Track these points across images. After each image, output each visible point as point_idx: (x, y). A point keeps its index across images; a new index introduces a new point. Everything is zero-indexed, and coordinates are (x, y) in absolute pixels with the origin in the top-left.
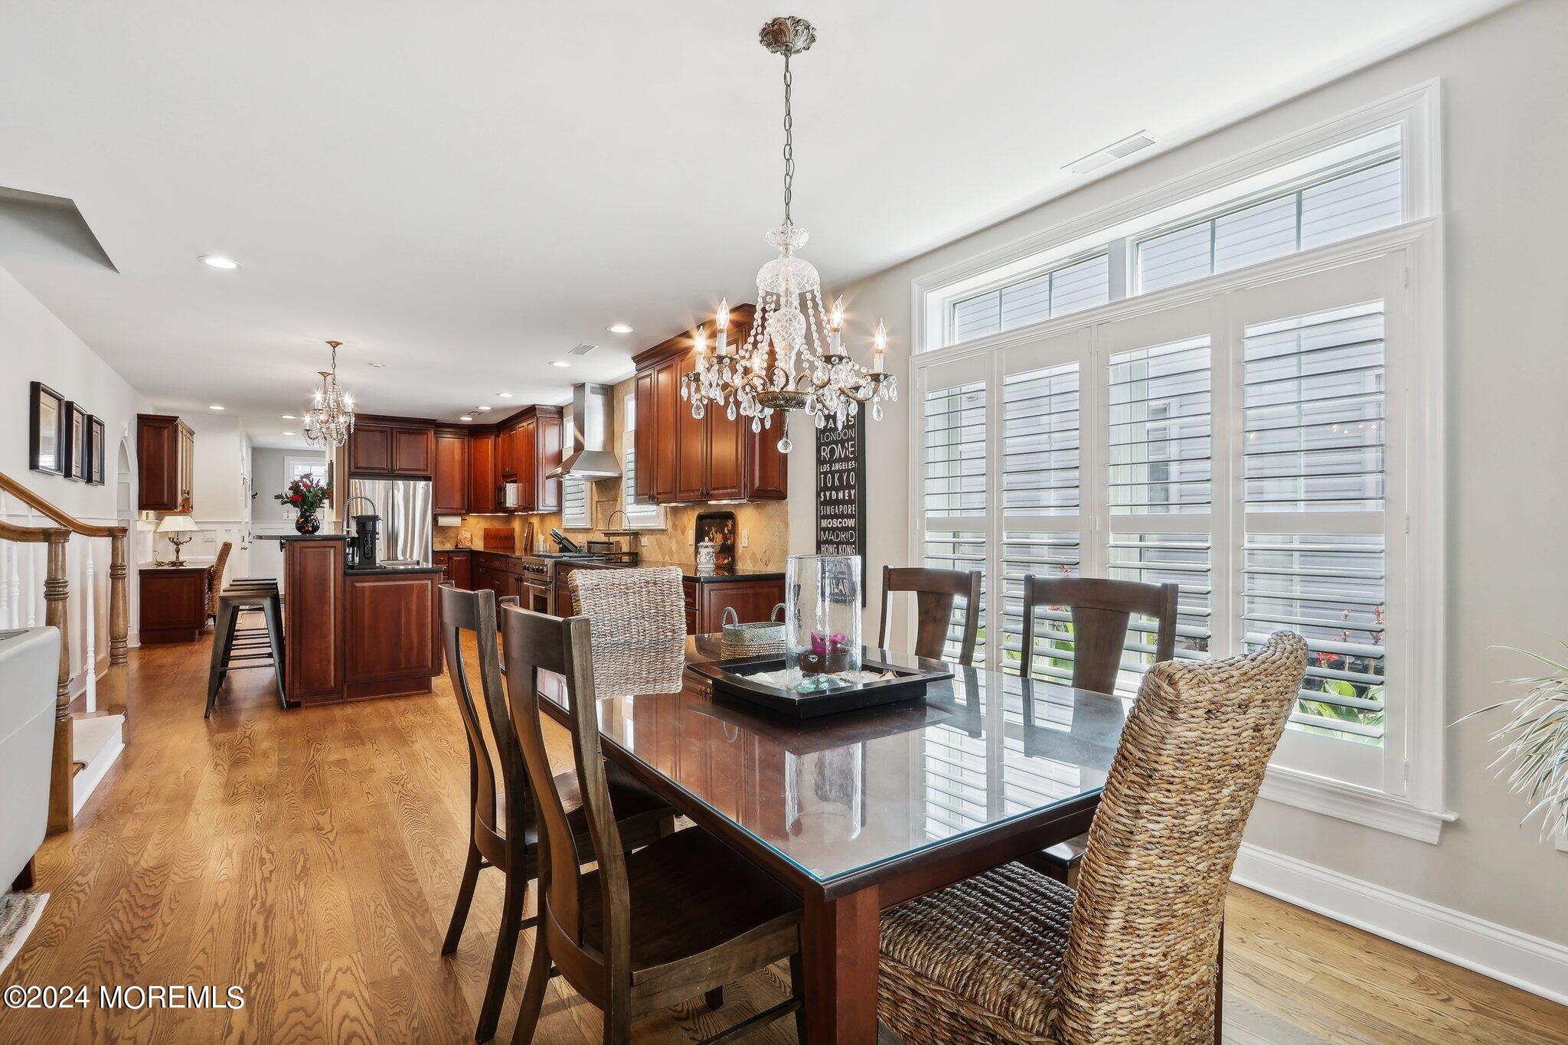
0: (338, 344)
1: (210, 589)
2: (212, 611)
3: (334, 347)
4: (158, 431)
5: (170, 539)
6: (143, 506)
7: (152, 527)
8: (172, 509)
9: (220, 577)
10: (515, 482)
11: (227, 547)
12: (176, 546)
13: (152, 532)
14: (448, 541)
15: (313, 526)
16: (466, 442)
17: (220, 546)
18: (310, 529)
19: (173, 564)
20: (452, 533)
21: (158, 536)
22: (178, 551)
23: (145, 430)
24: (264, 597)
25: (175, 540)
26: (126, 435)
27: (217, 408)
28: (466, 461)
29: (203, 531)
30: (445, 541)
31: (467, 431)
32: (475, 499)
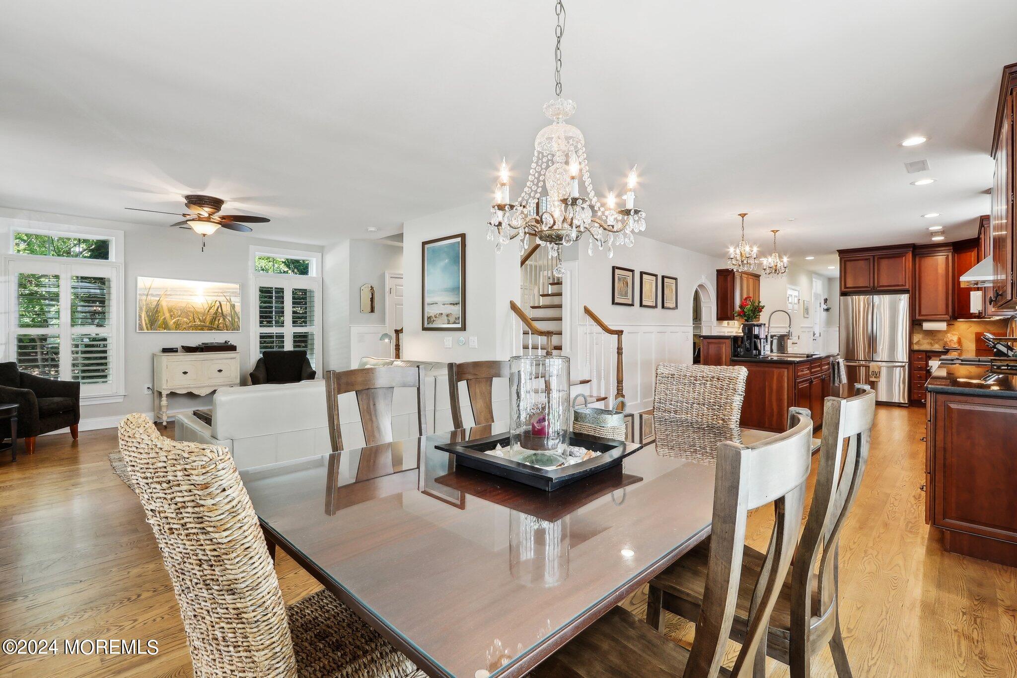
0: (745, 214)
3: (743, 217)
4: (726, 277)
6: (719, 319)
16: (950, 257)
23: (720, 278)
26: (703, 282)
30: (931, 343)
31: (951, 248)
32: (958, 306)
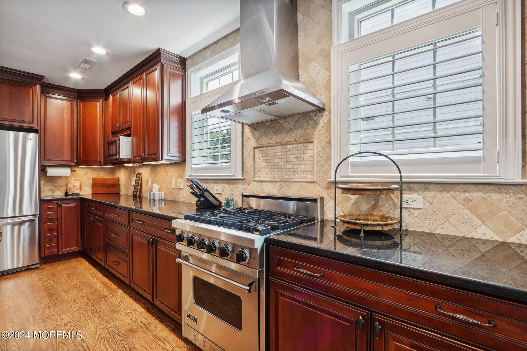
10: (129, 135)
14: (58, 189)
16: (75, 104)
20: (61, 182)
28: (75, 120)
30: (52, 190)
31: (76, 95)
32: (83, 153)
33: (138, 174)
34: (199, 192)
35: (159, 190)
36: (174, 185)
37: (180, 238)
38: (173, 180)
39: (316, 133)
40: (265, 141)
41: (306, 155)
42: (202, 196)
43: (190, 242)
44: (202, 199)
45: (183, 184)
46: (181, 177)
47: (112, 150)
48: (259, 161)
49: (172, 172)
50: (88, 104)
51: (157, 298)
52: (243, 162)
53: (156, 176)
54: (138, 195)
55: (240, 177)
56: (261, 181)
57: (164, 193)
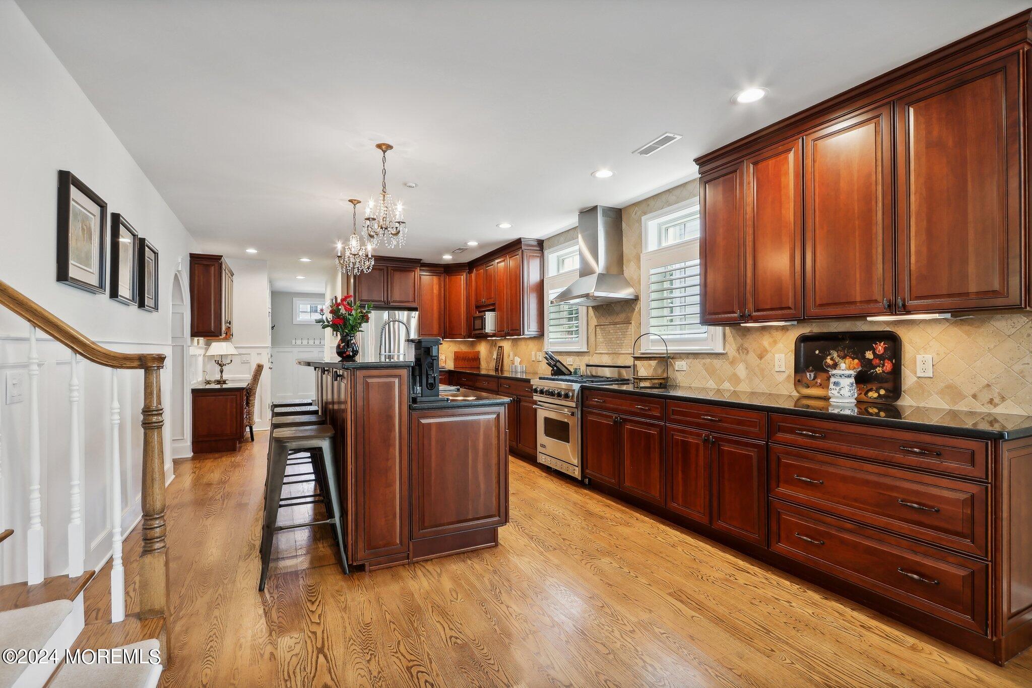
0: (390, 147)
1: (248, 404)
2: (249, 423)
3: (384, 152)
4: (207, 267)
5: (216, 361)
6: (194, 334)
7: (202, 352)
8: (218, 336)
9: (255, 394)
10: (493, 310)
11: (260, 368)
12: (220, 367)
13: (202, 356)
15: (353, 351)
16: (442, 279)
17: (254, 367)
18: (351, 354)
19: (218, 382)
21: (206, 358)
22: (222, 372)
23: (196, 268)
24: (323, 438)
25: (220, 362)
26: (180, 269)
27: (252, 251)
28: (443, 295)
29: (240, 354)
31: (443, 269)
32: (449, 327)
33: (499, 347)
34: (553, 363)
35: (520, 363)
36: (534, 358)
37: (536, 391)
38: (533, 353)
39: (634, 316)
40: (604, 321)
41: (628, 333)
42: (555, 365)
43: (542, 392)
44: (555, 368)
45: (541, 356)
46: (540, 350)
47: (478, 323)
48: (599, 337)
49: (532, 346)
50: (453, 278)
51: (520, 443)
52: (588, 337)
53: (517, 349)
54: (500, 369)
55: (586, 350)
56: (601, 353)
57: (524, 366)
